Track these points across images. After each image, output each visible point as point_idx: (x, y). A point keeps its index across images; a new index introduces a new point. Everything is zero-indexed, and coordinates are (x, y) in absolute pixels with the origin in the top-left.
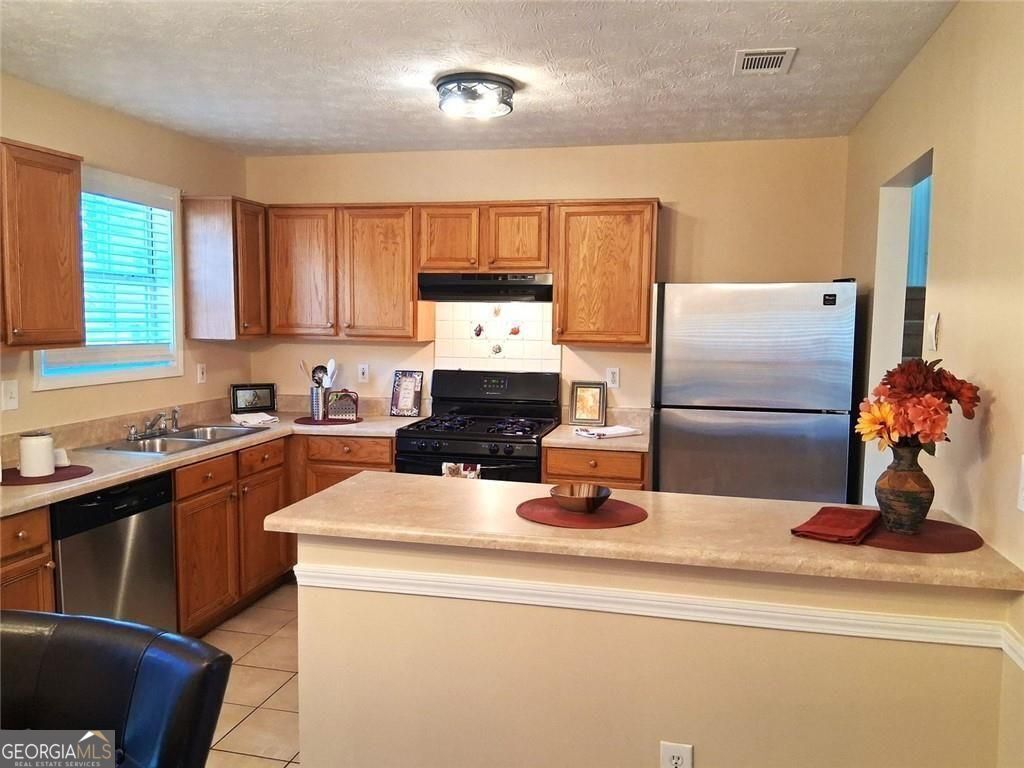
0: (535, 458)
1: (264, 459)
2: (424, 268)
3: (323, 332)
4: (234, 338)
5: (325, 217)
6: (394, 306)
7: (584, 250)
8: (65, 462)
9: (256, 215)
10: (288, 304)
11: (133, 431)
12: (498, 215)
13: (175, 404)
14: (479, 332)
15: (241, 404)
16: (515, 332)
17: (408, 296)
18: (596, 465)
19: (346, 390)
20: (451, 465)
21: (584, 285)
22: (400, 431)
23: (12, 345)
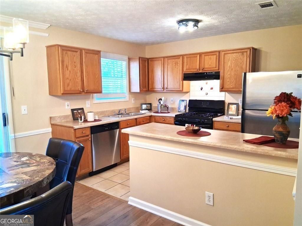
0: (211, 124)
1: (143, 121)
2: (185, 72)
3: (161, 90)
4: (139, 91)
5: (161, 60)
6: (177, 82)
7: (229, 64)
8: (97, 118)
9: (145, 61)
10: (153, 83)
11: (115, 113)
12: (205, 56)
13: (126, 108)
14: (202, 89)
15: (143, 108)
16: (212, 89)
17: (181, 80)
18: (228, 127)
19: (166, 105)
20: (188, 125)
21: (229, 74)
22: (176, 115)
23: (86, 93)
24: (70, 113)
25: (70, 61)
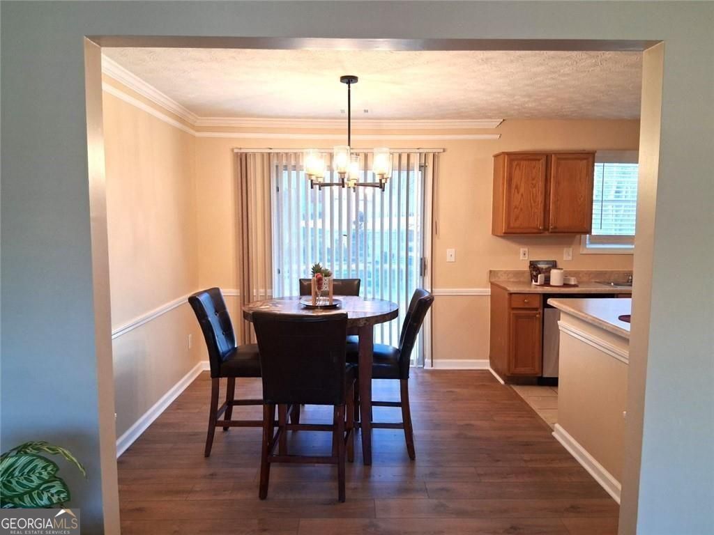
23: (551, 232)
24: (526, 267)
25: (523, 177)
